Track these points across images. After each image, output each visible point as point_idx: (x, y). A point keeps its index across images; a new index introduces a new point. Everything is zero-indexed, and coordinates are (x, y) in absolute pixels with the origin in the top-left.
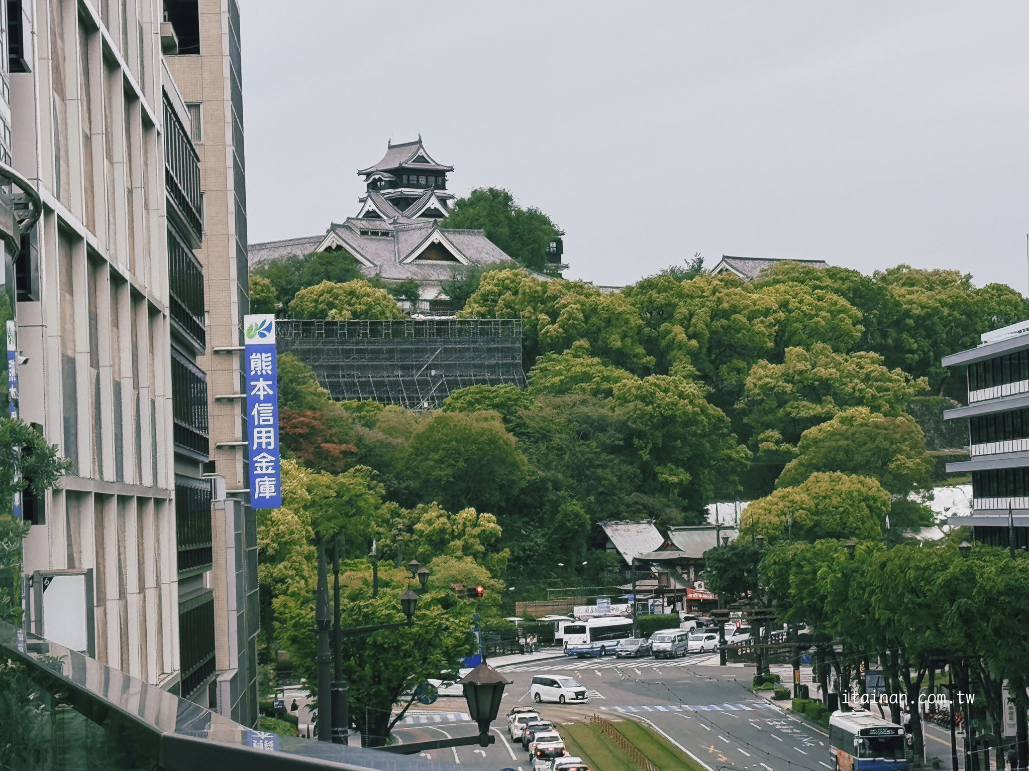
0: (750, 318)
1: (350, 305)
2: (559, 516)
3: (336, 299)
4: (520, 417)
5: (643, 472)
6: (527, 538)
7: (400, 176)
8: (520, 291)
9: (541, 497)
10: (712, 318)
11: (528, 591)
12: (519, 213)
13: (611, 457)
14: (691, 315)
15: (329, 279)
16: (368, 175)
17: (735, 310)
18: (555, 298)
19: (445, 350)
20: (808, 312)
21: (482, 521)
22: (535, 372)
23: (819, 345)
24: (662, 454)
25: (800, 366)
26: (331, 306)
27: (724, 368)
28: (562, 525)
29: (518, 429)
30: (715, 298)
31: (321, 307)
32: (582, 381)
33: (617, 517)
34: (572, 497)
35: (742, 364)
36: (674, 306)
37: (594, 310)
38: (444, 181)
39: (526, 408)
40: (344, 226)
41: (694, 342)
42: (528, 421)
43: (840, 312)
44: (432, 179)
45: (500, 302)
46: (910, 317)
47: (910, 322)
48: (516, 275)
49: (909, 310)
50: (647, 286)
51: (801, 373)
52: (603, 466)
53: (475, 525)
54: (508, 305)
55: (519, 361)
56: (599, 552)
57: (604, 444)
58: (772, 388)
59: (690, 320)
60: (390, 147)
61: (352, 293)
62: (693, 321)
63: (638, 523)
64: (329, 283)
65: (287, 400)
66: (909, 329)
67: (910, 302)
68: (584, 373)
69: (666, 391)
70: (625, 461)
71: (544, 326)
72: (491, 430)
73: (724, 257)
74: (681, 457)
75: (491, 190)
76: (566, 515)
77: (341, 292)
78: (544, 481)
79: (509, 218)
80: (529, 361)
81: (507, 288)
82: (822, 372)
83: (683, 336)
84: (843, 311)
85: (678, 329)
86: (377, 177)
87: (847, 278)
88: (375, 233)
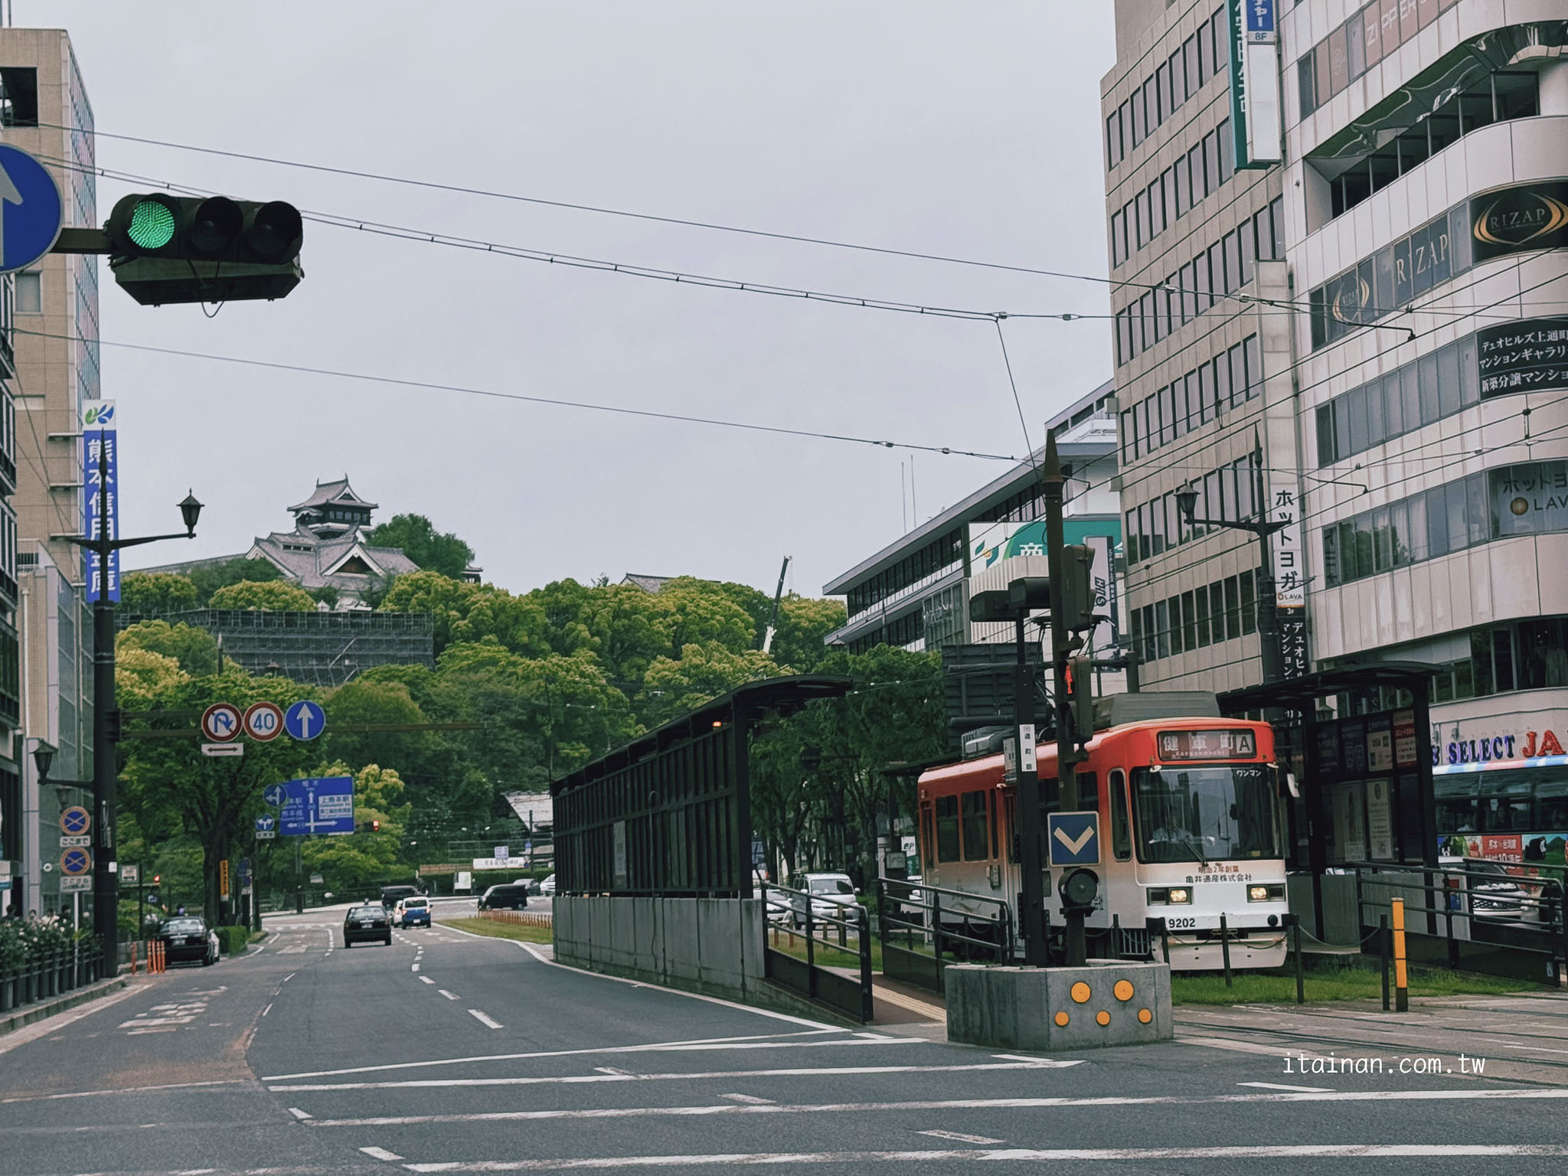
0: (650, 620)
1: (269, 603)
2: (464, 784)
3: (254, 596)
4: (429, 695)
5: (547, 748)
6: (433, 805)
7: (326, 511)
8: (432, 590)
9: (447, 767)
10: (614, 619)
11: (432, 855)
12: (437, 537)
13: (515, 731)
14: (595, 614)
15: (248, 579)
16: (297, 511)
17: (635, 611)
18: (465, 596)
19: (359, 641)
20: (704, 616)
21: (385, 777)
22: (443, 657)
23: (714, 643)
24: (565, 731)
25: (696, 661)
26: (250, 603)
27: (625, 666)
28: (466, 792)
29: (427, 704)
30: (617, 599)
31: (240, 604)
32: (488, 664)
33: (520, 788)
34: (476, 768)
35: (642, 662)
36: (578, 606)
37: (503, 609)
38: (369, 518)
39: (434, 686)
40: (267, 541)
41: (597, 639)
42: (434, 697)
43: (733, 616)
44: (357, 516)
45: (414, 601)
46: (798, 630)
47: (799, 634)
48: (429, 576)
49: (799, 623)
50: (553, 588)
51: (697, 667)
52: (507, 740)
53: (377, 781)
54: (421, 603)
55: (430, 653)
56: (502, 820)
57: (508, 719)
58: (670, 680)
59: (593, 620)
60: (318, 486)
61: (271, 592)
62: (596, 620)
63: (540, 793)
64: (248, 582)
65: (195, 668)
66: (797, 641)
67: (799, 616)
68: (490, 658)
69: (568, 671)
70: (528, 738)
71: (454, 621)
72: (397, 699)
73: (628, 575)
74: (582, 734)
75: (411, 516)
76: (469, 784)
77: (260, 590)
78: (448, 752)
79: (428, 541)
80: (439, 648)
81: (420, 588)
82: (717, 667)
83: (587, 634)
84: (737, 615)
85: (581, 627)
86: (305, 512)
87: (741, 592)
88: (297, 548)
